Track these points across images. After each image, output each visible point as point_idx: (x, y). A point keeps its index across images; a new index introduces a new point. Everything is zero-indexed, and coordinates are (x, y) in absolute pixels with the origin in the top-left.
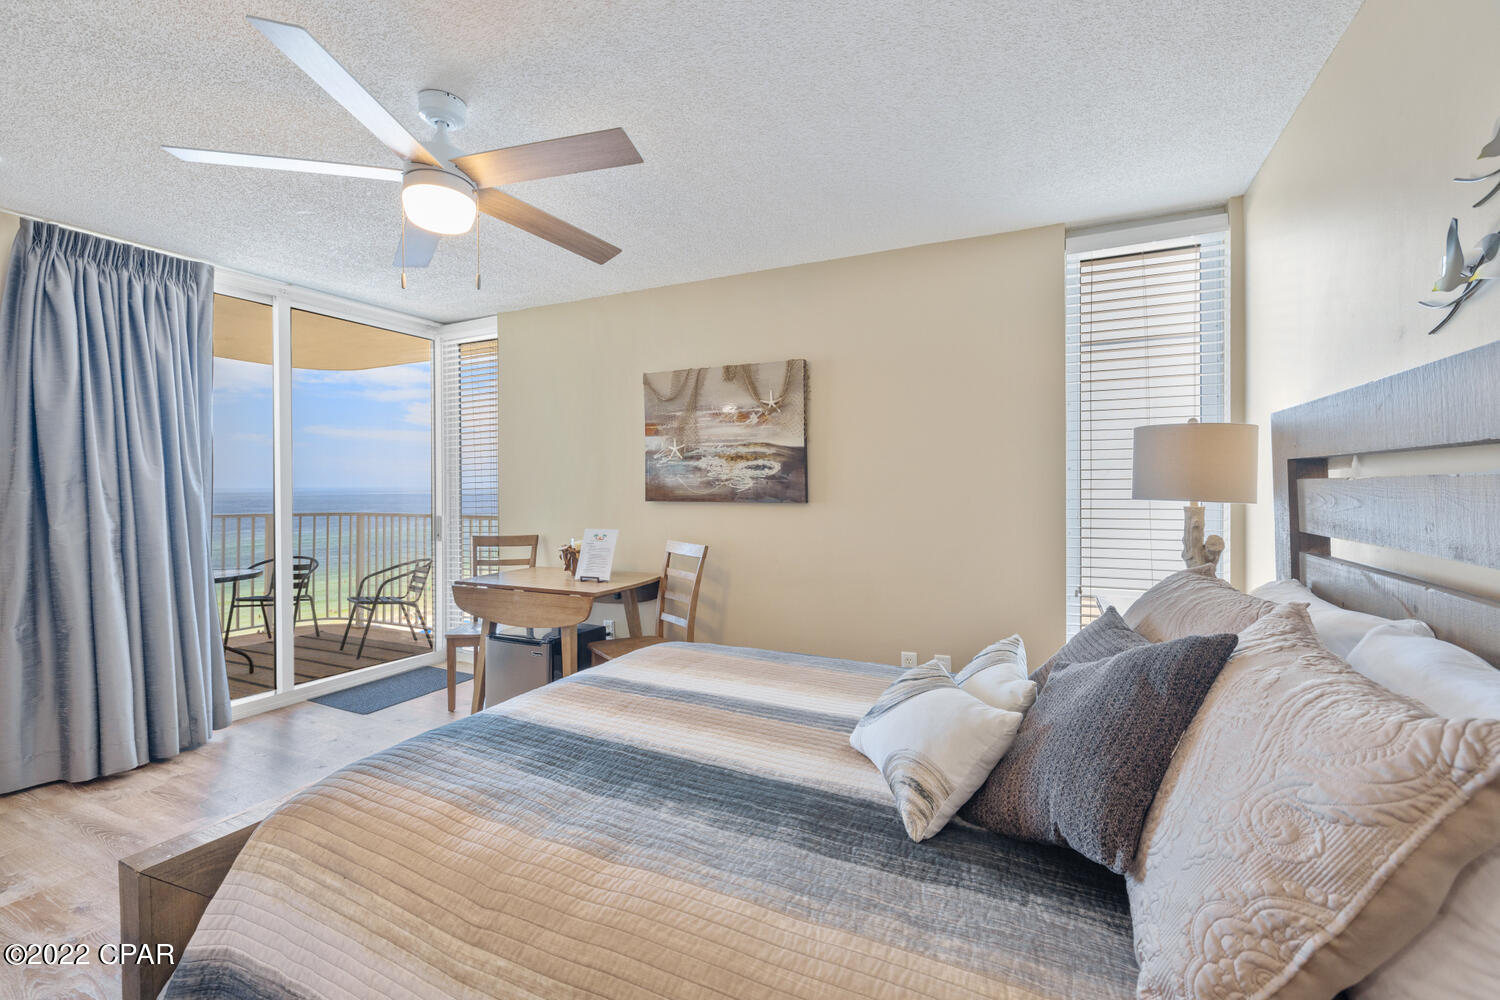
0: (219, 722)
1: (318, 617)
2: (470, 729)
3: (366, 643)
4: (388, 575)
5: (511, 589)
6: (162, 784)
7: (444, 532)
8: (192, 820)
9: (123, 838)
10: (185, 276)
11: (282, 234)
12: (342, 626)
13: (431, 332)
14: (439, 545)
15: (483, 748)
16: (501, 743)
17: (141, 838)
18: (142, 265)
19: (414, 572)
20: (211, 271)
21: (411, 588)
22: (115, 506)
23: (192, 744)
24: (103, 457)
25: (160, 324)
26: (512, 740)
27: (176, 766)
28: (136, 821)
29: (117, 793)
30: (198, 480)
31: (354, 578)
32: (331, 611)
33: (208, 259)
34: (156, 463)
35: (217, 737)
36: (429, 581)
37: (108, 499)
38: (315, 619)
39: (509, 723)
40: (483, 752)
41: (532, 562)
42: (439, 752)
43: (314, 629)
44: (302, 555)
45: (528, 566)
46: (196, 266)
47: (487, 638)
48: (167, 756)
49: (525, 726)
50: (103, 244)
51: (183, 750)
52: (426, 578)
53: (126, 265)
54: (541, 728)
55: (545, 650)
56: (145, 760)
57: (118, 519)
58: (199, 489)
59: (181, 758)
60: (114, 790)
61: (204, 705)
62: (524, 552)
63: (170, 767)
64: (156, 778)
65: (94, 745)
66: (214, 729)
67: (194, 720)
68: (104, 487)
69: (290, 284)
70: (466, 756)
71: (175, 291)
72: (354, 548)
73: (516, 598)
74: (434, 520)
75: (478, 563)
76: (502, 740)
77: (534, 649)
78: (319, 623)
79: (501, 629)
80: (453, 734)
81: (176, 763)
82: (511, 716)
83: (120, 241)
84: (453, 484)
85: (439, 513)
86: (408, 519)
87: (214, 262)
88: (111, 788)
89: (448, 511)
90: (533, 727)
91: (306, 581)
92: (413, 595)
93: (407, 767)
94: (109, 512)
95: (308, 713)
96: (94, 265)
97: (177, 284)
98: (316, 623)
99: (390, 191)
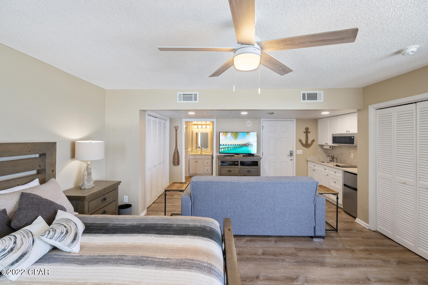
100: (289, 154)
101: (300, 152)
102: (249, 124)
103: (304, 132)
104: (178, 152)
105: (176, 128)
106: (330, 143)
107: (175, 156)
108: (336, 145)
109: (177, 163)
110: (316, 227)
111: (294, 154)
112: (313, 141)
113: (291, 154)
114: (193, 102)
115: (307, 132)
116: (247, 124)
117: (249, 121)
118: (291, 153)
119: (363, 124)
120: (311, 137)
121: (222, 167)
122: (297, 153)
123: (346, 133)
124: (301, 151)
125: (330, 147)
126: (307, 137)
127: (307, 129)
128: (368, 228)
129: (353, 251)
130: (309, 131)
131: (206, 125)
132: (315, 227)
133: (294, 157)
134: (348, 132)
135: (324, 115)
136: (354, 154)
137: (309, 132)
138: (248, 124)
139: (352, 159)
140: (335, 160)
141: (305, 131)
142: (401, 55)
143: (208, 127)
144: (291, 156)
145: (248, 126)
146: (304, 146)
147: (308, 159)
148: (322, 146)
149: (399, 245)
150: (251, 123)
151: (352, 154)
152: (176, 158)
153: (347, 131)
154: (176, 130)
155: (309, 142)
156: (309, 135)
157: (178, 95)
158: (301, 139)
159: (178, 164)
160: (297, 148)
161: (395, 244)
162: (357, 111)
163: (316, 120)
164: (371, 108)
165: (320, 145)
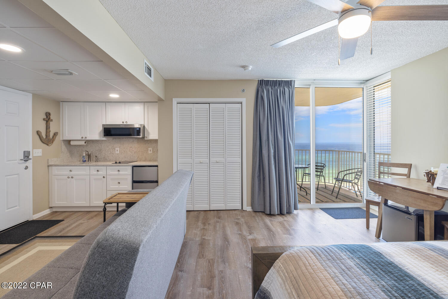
0: (296, 208)
1: (326, 182)
2: (361, 253)
3: (339, 193)
4: (348, 172)
5: (396, 186)
6: (281, 221)
7: (367, 158)
8: (286, 234)
9: (271, 232)
10: (288, 85)
11: (309, 64)
12: (333, 186)
13: (362, 85)
14: (365, 164)
15: (365, 267)
16: (375, 268)
17: (275, 234)
18: (279, 84)
19: (357, 172)
20: (294, 81)
21: (355, 178)
22: (273, 146)
23: (289, 212)
24: (271, 134)
25: (283, 99)
26: (381, 269)
27: (285, 217)
28: (275, 229)
29: (273, 219)
30: (291, 140)
31: (337, 171)
32: (330, 181)
33: (294, 78)
34: (282, 136)
35: (295, 212)
36: (362, 176)
37: (272, 145)
38: (325, 182)
39: (382, 258)
40: (364, 269)
41: (408, 176)
42: (344, 259)
43: (325, 185)
44: (318, 162)
45: (406, 177)
46: (291, 81)
47: (383, 205)
48: (284, 214)
49: (391, 264)
50: (272, 81)
51: (287, 213)
52: (361, 175)
53: (276, 85)
54: (400, 270)
55: (414, 218)
56: (279, 213)
57: (274, 150)
58: (291, 142)
59: (286, 215)
60: (273, 218)
61: (292, 202)
62: (405, 171)
63: (284, 217)
64: (280, 219)
65: (269, 206)
66: (295, 209)
67: (290, 206)
68: (272, 142)
69: (314, 80)
70: (355, 267)
71: (286, 89)
72: (337, 160)
73: (398, 191)
74: (364, 155)
75: (380, 173)
76: (375, 266)
77: (407, 216)
78: (326, 184)
79: (390, 203)
80: (352, 252)
81: (285, 216)
82: (384, 254)
83: (275, 79)
84: (371, 141)
85: (365, 152)
86: (355, 154)
87: (295, 78)
88: (272, 217)
89: (369, 151)
90: (396, 267)
91: (322, 170)
92: (356, 181)
93: (329, 259)
94: (272, 148)
95: (318, 212)
96: (270, 87)
97: (287, 88)
98: (325, 184)
99: (334, 30)
100: (24, 158)
101: (37, 152)
103: (44, 119)
112: (55, 134)
113: (27, 158)
115: (48, 118)
118: (27, 155)
120: (53, 128)
122: (35, 155)
123: (122, 124)
124: (40, 150)
126: (48, 128)
127: (48, 115)
130: (51, 118)
133: (30, 163)
134: (125, 124)
136: (120, 149)
137: (52, 120)
141: (45, 117)
144: (27, 161)
146: (43, 142)
147: (50, 163)
148: (68, 142)
153: (123, 122)
155: (51, 135)
156: (52, 124)
158: (40, 130)
160: (34, 148)
162: (157, 101)
163: (58, 103)
164: (175, 101)
165: (64, 141)
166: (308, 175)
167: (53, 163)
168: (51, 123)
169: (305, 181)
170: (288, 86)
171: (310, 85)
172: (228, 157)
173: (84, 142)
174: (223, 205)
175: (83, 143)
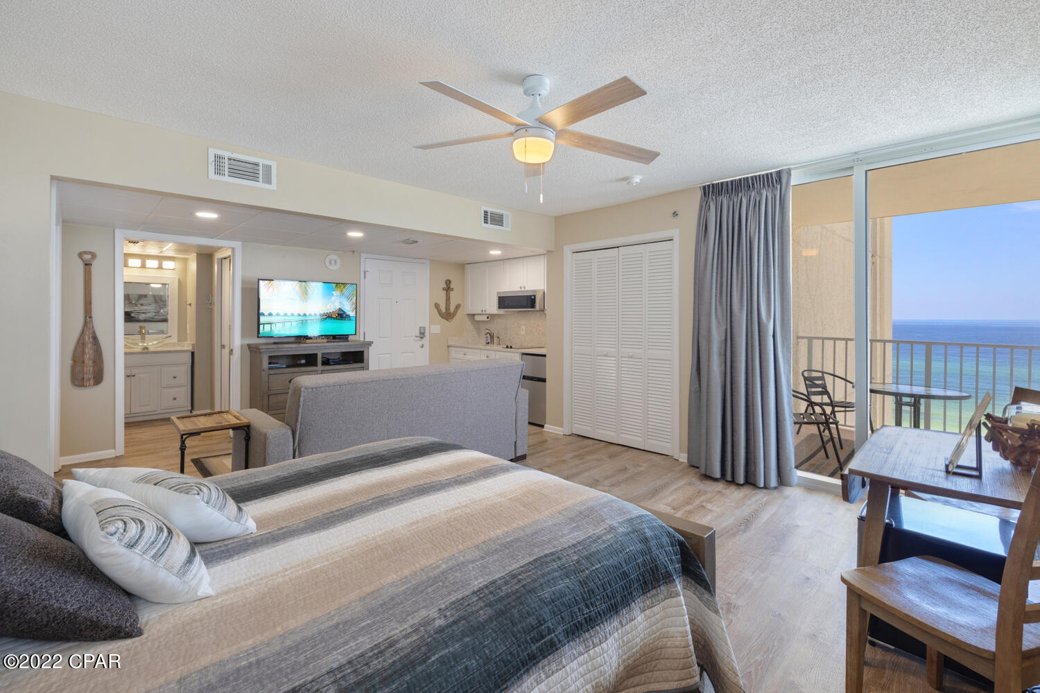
10: (773, 182)
20: (789, 170)
46: (779, 173)
71: (766, 194)
87: (787, 165)
97: (767, 190)
100: (418, 334)
101: (436, 329)
102: (333, 262)
103: (444, 289)
104: (95, 338)
105: (88, 257)
106: (493, 308)
107: (84, 353)
108: (502, 311)
109: (91, 376)
110: (517, 442)
111: (427, 334)
112: (458, 307)
113: (422, 335)
114: (260, 185)
115: (448, 288)
116: (327, 264)
117: (334, 257)
118: (422, 331)
119: (554, 274)
120: (455, 299)
121: (272, 372)
122: (432, 332)
123: (520, 290)
124: (438, 327)
125: (488, 318)
126: (448, 299)
127: (448, 282)
128: (562, 434)
129: (564, 461)
130: (452, 286)
131: (161, 258)
132: (515, 442)
133: (426, 341)
134: (523, 289)
135: (494, 255)
137: (453, 289)
138: (331, 264)
139: (523, 335)
140: (495, 340)
141: (446, 286)
142: (625, 183)
143: (168, 265)
144: (422, 338)
145: (333, 267)
146: (442, 317)
147: (450, 343)
148: (472, 316)
149: (599, 442)
150: (338, 261)
151: (523, 327)
152: (86, 361)
153: (521, 288)
154: (87, 265)
155: (452, 309)
156: (453, 295)
157: (212, 158)
158: (438, 303)
159: (98, 378)
160: (432, 322)
161: (596, 441)
162: (545, 253)
163: (462, 267)
164: (567, 250)
165: (469, 315)
166: (843, 409)
167: (453, 344)
168: (451, 292)
169: (843, 423)
170: (773, 186)
171: (852, 167)
172: (650, 347)
173: (486, 316)
174: (640, 439)
175: (484, 318)
